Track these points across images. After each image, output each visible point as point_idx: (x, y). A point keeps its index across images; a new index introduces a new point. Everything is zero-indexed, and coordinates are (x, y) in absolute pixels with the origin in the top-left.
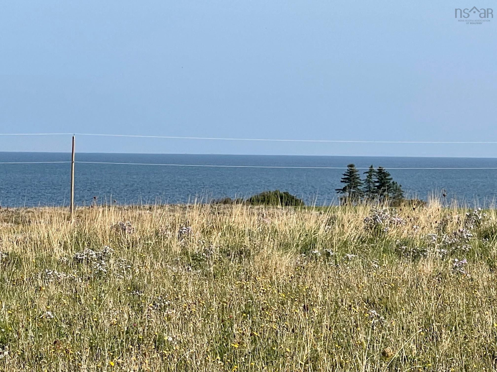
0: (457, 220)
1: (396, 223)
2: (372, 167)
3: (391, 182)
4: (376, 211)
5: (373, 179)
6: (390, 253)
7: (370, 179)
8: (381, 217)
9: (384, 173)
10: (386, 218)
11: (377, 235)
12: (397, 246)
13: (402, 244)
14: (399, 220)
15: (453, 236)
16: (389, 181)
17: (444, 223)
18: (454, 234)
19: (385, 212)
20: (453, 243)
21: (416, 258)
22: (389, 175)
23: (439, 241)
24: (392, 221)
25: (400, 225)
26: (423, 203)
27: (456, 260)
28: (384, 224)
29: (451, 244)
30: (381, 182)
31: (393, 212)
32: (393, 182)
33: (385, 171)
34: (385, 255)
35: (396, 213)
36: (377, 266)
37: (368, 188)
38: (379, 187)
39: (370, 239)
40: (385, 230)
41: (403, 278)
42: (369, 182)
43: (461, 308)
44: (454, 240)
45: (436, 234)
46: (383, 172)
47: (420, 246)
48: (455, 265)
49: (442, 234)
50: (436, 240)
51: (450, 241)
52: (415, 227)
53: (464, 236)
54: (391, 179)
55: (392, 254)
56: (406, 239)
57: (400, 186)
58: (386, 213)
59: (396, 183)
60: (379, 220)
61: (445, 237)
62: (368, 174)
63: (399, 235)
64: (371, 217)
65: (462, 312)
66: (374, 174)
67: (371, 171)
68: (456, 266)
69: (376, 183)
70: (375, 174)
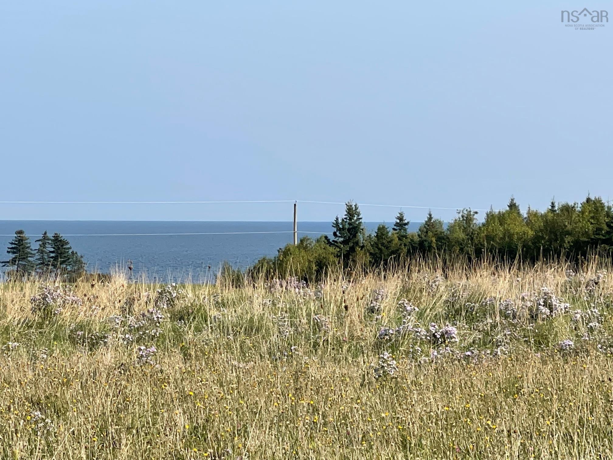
0: (145, 299)
1: (70, 302)
2: (45, 234)
3: (70, 251)
4: (46, 289)
5: (47, 249)
6: (62, 340)
7: (44, 248)
8: (52, 295)
9: (61, 241)
10: (58, 296)
11: (47, 318)
12: (71, 331)
13: (77, 329)
14: (74, 299)
15: (141, 318)
16: (67, 250)
17: (130, 302)
18: (142, 316)
19: (57, 289)
20: (141, 327)
21: (93, 346)
22: (67, 243)
23: (123, 324)
24: (66, 300)
25: (76, 306)
26: (105, 278)
27: (143, 348)
28: (56, 305)
29: (138, 328)
30: (57, 252)
31: (67, 289)
32: (73, 252)
33: (62, 239)
34: (55, 343)
35: (70, 291)
36: (45, 356)
37: (41, 259)
38: (55, 259)
39: (39, 323)
40: (56, 312)
41: (76, 371)
42: (42, 252)
43: (146, 407)
44: (142, 323)
45: (120, 315)
46: (60, 239)
47: (100, 331)
48: (141, 353)
49: (128, 316)
50: (120, 323)
51: (136, 324)
52: (94, 307)
53: (154, 318)
54: (70, 248)
55: (65, 341)
56: (82, 323)
57: (82, 257)
58: (58, 291)
59: (76, 253)
60: (49, 300)
61: (132, 320)
62: (40, 243)
63: (74, 317)
64: (40, 295)
65: (147, 411)
66: (48, 243)
67: (45, 238)
68: (142, 356)
69: (51, 254)
70: (50, 242)
